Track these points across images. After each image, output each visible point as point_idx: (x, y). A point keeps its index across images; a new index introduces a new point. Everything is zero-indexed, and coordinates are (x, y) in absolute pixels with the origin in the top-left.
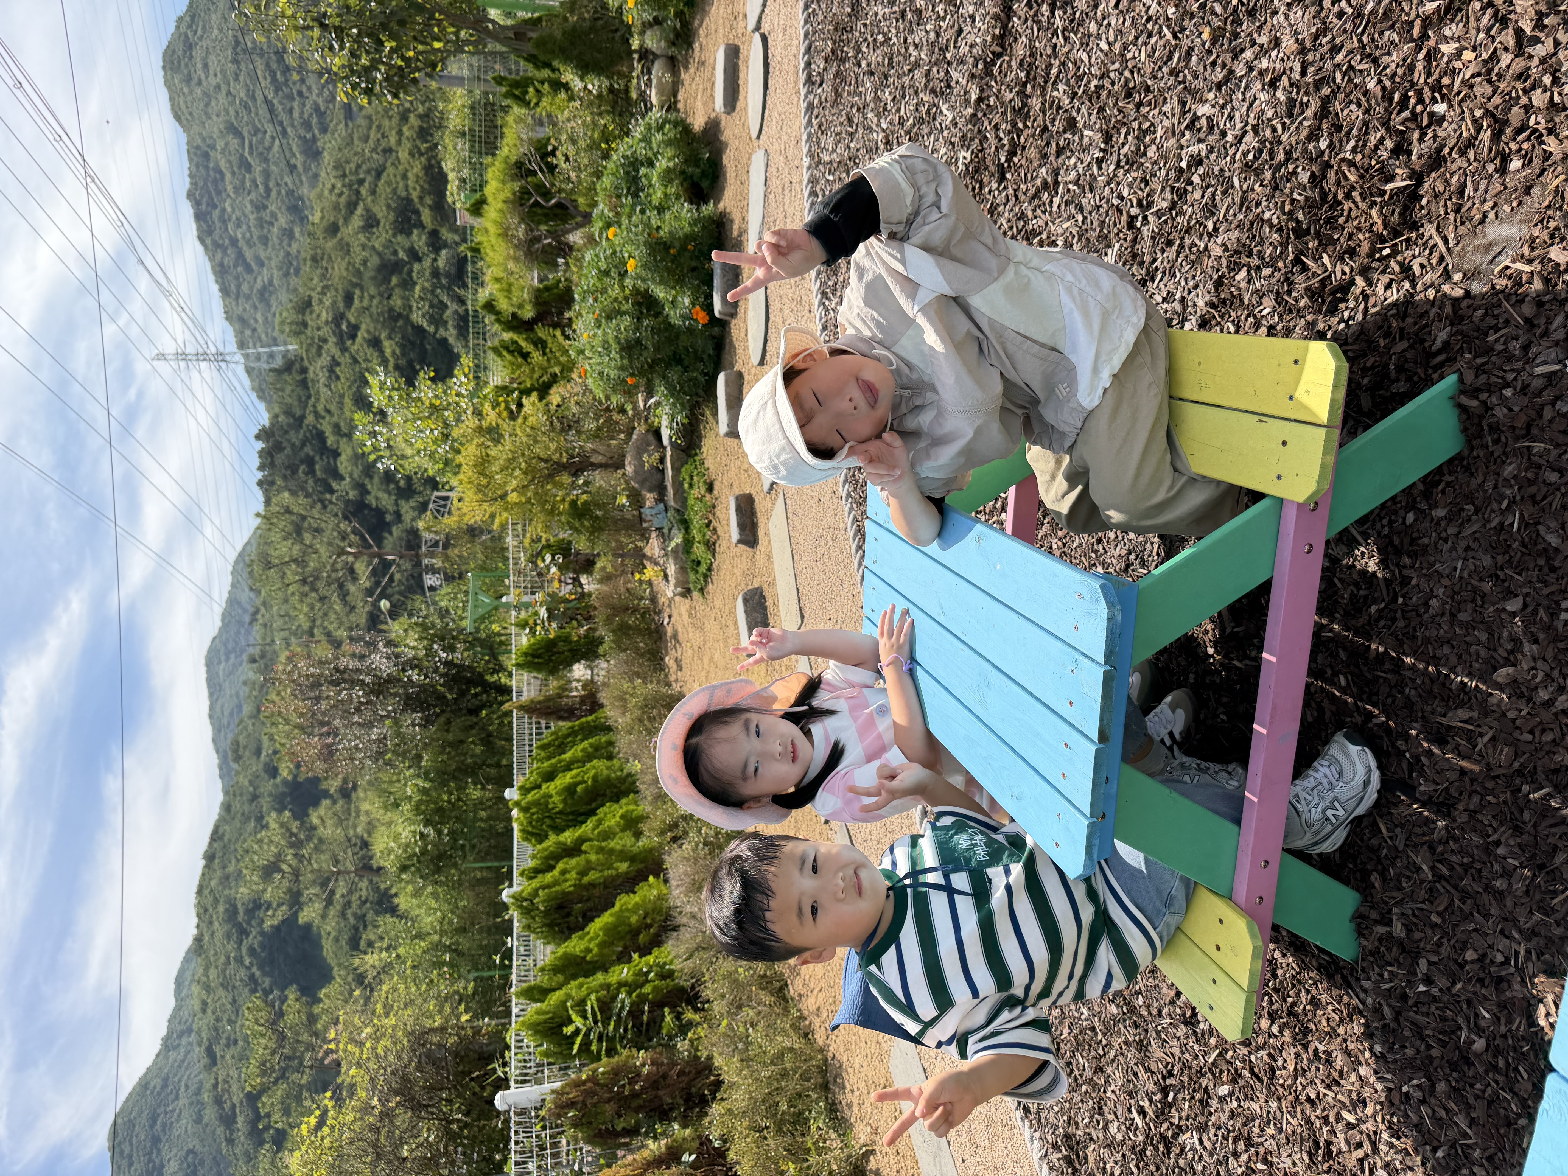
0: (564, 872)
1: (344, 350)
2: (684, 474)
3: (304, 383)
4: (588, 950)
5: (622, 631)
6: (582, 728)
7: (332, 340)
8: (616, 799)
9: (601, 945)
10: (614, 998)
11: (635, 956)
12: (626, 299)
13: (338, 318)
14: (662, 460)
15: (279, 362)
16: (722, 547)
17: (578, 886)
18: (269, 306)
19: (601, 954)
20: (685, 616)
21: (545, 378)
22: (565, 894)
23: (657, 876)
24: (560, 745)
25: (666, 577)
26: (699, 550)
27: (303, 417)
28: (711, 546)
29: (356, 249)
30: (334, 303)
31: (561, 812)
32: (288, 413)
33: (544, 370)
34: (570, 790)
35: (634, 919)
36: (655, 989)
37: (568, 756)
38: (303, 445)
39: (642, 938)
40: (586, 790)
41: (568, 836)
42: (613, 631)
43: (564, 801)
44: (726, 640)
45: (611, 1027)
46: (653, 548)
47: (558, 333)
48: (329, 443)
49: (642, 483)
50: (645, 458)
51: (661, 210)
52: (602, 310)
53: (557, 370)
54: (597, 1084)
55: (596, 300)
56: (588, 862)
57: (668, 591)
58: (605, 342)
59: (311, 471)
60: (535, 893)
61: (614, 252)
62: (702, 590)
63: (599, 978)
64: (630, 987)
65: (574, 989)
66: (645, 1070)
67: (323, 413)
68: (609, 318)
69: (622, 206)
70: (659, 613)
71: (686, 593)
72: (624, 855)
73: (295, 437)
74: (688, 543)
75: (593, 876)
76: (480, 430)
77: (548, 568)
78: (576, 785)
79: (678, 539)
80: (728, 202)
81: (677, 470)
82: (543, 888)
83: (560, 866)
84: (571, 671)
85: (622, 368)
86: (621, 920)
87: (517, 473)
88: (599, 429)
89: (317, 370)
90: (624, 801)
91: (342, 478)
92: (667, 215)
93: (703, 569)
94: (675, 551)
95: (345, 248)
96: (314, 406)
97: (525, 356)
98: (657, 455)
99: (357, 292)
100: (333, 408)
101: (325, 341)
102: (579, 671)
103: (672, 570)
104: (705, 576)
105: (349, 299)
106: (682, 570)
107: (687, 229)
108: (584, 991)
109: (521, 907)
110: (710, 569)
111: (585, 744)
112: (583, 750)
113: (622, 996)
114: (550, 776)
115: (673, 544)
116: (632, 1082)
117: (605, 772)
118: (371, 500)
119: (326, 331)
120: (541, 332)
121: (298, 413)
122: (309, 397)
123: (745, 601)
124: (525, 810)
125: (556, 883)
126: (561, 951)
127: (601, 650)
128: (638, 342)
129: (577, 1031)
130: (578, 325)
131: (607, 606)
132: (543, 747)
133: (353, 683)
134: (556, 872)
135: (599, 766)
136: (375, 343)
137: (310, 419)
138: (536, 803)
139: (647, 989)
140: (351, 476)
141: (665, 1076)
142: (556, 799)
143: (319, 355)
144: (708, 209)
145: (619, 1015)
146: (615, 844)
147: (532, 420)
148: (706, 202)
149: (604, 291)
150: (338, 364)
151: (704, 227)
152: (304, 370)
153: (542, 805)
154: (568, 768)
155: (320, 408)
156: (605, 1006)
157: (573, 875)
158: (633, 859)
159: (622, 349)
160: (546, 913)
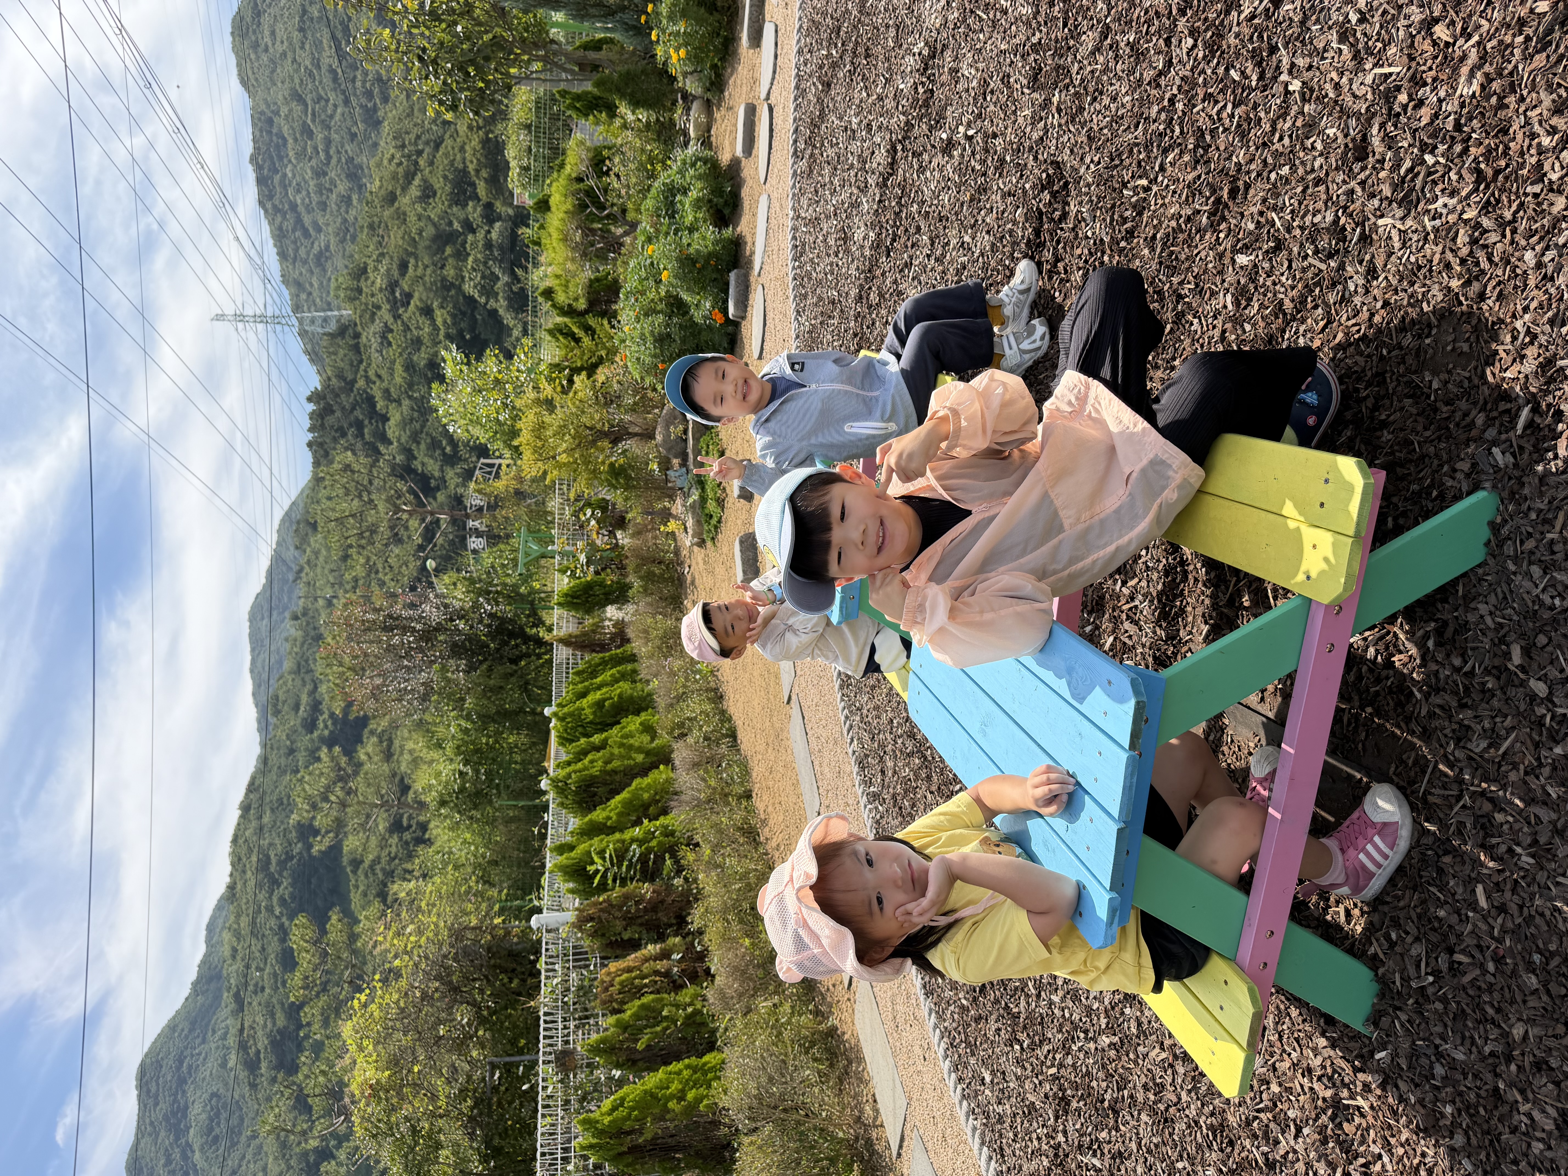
0: (592, 762)
1: (397, 317)
2: (702, 444)
3: (356, 348)
4: (609, 818)
5: (649, 578)
6: (611, 659)
7: (386, 307)
8: (637, 713)
9: (620, 815)
10: (627, 850)
11: (646, 821)
12: (661, 300)
13: (393, 285)
14: (685, 432)
15: (332, 327)
16: (729, 504)
17: (603, 772)
18: (324, 270)
19: (618, 821)
20: (701, 562)
21: (593, 360)
22: (593, 777)
23: (667, 764)
24: (592, 672)
25: (686, 529)
26: (711, 506)
27: (354, 381)
28: (721, 503)
29: (412, 218)
30: (388, 270)
31: (591, 722)
32: (340, 376)
33: (593, 353)
34: (600, 704)
35: (646, 796)
36: (659, 843)
37: (599, 680)
38: (353, 409)
39: (652, 810)
40: (613, 705)
41: (596, 738)
42: (640, 578)
43: (594, 713)
44: (729, 579)
45: (624, 869)
46: (678, 507)
47: (605, 322)
48: (378, 407)
49: (669, 450)
50: (672, 429)
51: (691, 230)
52: (641, 308)
53: (603, 353)
54: (611, 905)
55: (637, 300)
56: (612, 754)
57: (687, 541)
58: (643, 334)
59: (360, 435)
60: (569, 776)
61: (652, 264)
62: (713, 539)
63: (617, 836)
64: (641, 842)
65: (596, 843)
66: (648, 896)
67: (374, 378)
68: (646, 315)
69: (661, 224)
70: (681, 564)
71: (702, 543)
72: (639, 750)
73: (346, 401)
74: (703, 499)
75: (615, 764)
76: (538, 402)
77: (588, 520)
78: (604, 700)
79: (695, 496)
80: (743, 227)
81: (696, 440)
82: (575, 772)
83: (590, 757)
84: (604, 612)
85: (655, 356)
86: (635, 796)
87: (567, 437)
88: (635, 403)
89: (370, 336)
90: (643, 714)
91: (390, 443)
92: (696, 235)
93: (714, 521)
94: (693, 506)
95: (401, 217)
96: (366, 371)
97: (577, 340)
98: (681, 427)
99: (412, 261)
100: (383, 373)
101: (379, 308)
102: (612, 612)
103: (690, 523)
104: (716, 527)
105: (403, 267)
106: (698, 523)
107: (711, 247)
108: (604, 843)
109: (557, 787)
110: (719, 522)
111: (614, 671)
112: (612, 676)
113: (634, 846)
114: (583, 695)
115: (691, 500)
116: (637, 903)
117: (629, 692)
118: (417, 465)
119: (380, 298)
120: (591, 321)
121: (350, 377)
122: (361, 361)
123: (741, 542)
124: (562, 719)
125: (585, 768)
126: (587, 819)
127: (630, 593)
128: (669, 335)
129: (597, 871)
130: (623, 317)
131: (637, 557)
132: (578, 673)
133: (405, 629)
134: (586, 761)
135: (624, 686)
136: (427, 311)
137: (361, 383)
138: (571, 714)
139: (654, 843)
140: (399, 441)
141: (662, 902)
142: (588, 711)
143: (373, 320)
144: (728, 232)
145: (630, 860)
146: (634, 742)
147: (580, 395)
148: (727, 226)
149: (643, 293)
150: (392, 331)
151: (724, 247)
152: (357, 336)
153: (576, 716)
154: (599, 688)
155: (371, 373)
156: (621, 855)
157: (600, 763)
158: (648, 753)
159: (655, 341)
160: (576, 793)
